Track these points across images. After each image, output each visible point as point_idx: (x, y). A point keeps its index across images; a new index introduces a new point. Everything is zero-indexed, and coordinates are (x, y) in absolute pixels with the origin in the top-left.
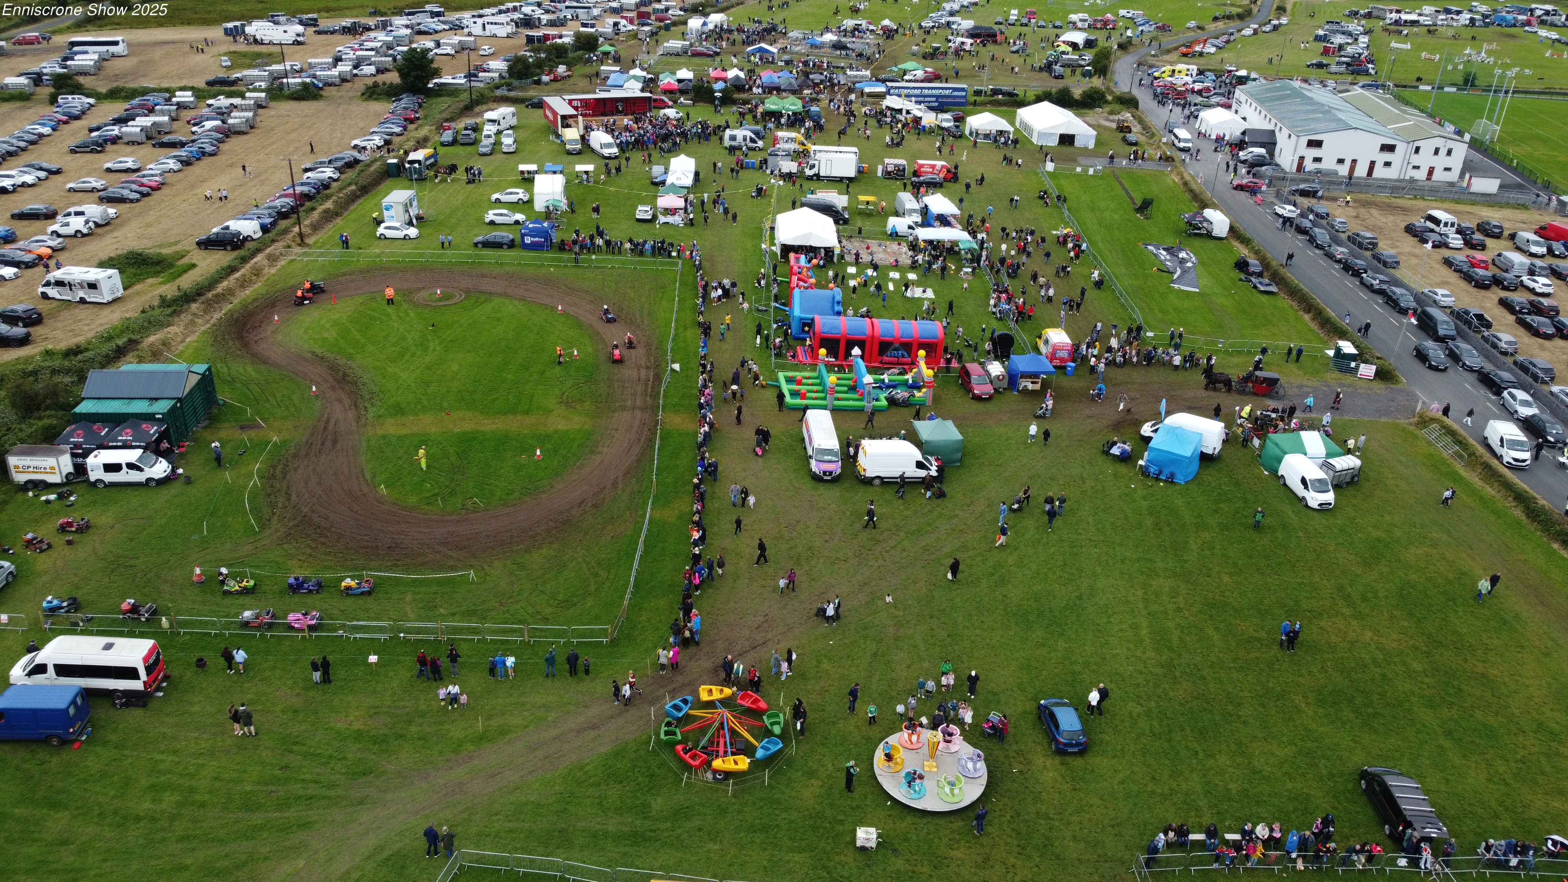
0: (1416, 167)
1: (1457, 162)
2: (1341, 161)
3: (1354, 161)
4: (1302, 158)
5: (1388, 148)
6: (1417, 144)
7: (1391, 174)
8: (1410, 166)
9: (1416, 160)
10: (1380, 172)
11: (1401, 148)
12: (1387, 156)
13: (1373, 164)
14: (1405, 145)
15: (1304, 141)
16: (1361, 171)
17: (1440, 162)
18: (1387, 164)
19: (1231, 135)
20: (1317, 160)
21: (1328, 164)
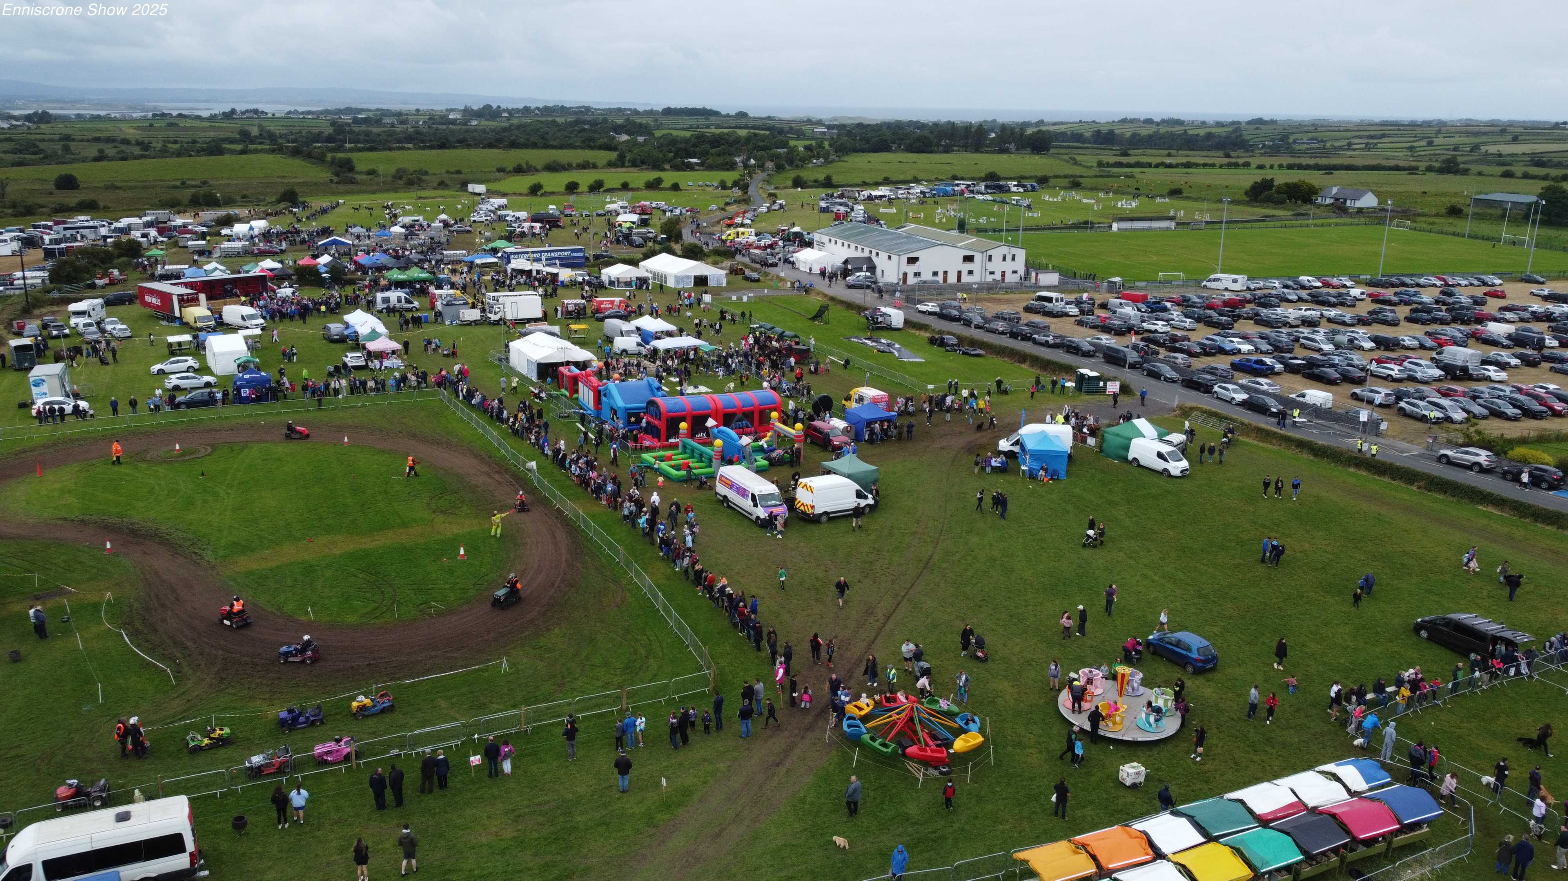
0: (992, 273)
1: (1020, 265)
2: (935, 274)
3: (945, 273)
4: (905, 274)
5: (968, 259)
6: (989, 253)
7: (975, 278)
8: (988, 273)
9: (991, 267)
10: (965, 279)
11: (978, 257)
12: (969, 266)
13: (959, 273)
14: (980, 254)
15: (904, 259)
16: (952, 279)
17: (1009, 266)
18: (970, 272)
19: (832, 267)
20: (917, 274)
21: (927, 276)
